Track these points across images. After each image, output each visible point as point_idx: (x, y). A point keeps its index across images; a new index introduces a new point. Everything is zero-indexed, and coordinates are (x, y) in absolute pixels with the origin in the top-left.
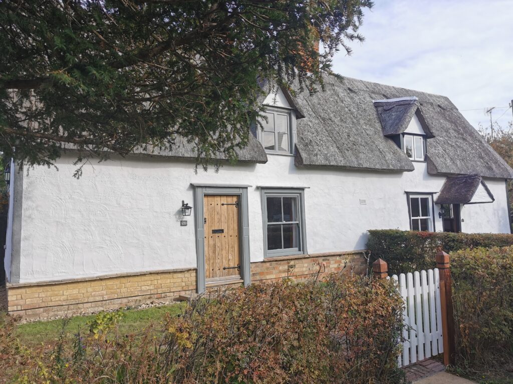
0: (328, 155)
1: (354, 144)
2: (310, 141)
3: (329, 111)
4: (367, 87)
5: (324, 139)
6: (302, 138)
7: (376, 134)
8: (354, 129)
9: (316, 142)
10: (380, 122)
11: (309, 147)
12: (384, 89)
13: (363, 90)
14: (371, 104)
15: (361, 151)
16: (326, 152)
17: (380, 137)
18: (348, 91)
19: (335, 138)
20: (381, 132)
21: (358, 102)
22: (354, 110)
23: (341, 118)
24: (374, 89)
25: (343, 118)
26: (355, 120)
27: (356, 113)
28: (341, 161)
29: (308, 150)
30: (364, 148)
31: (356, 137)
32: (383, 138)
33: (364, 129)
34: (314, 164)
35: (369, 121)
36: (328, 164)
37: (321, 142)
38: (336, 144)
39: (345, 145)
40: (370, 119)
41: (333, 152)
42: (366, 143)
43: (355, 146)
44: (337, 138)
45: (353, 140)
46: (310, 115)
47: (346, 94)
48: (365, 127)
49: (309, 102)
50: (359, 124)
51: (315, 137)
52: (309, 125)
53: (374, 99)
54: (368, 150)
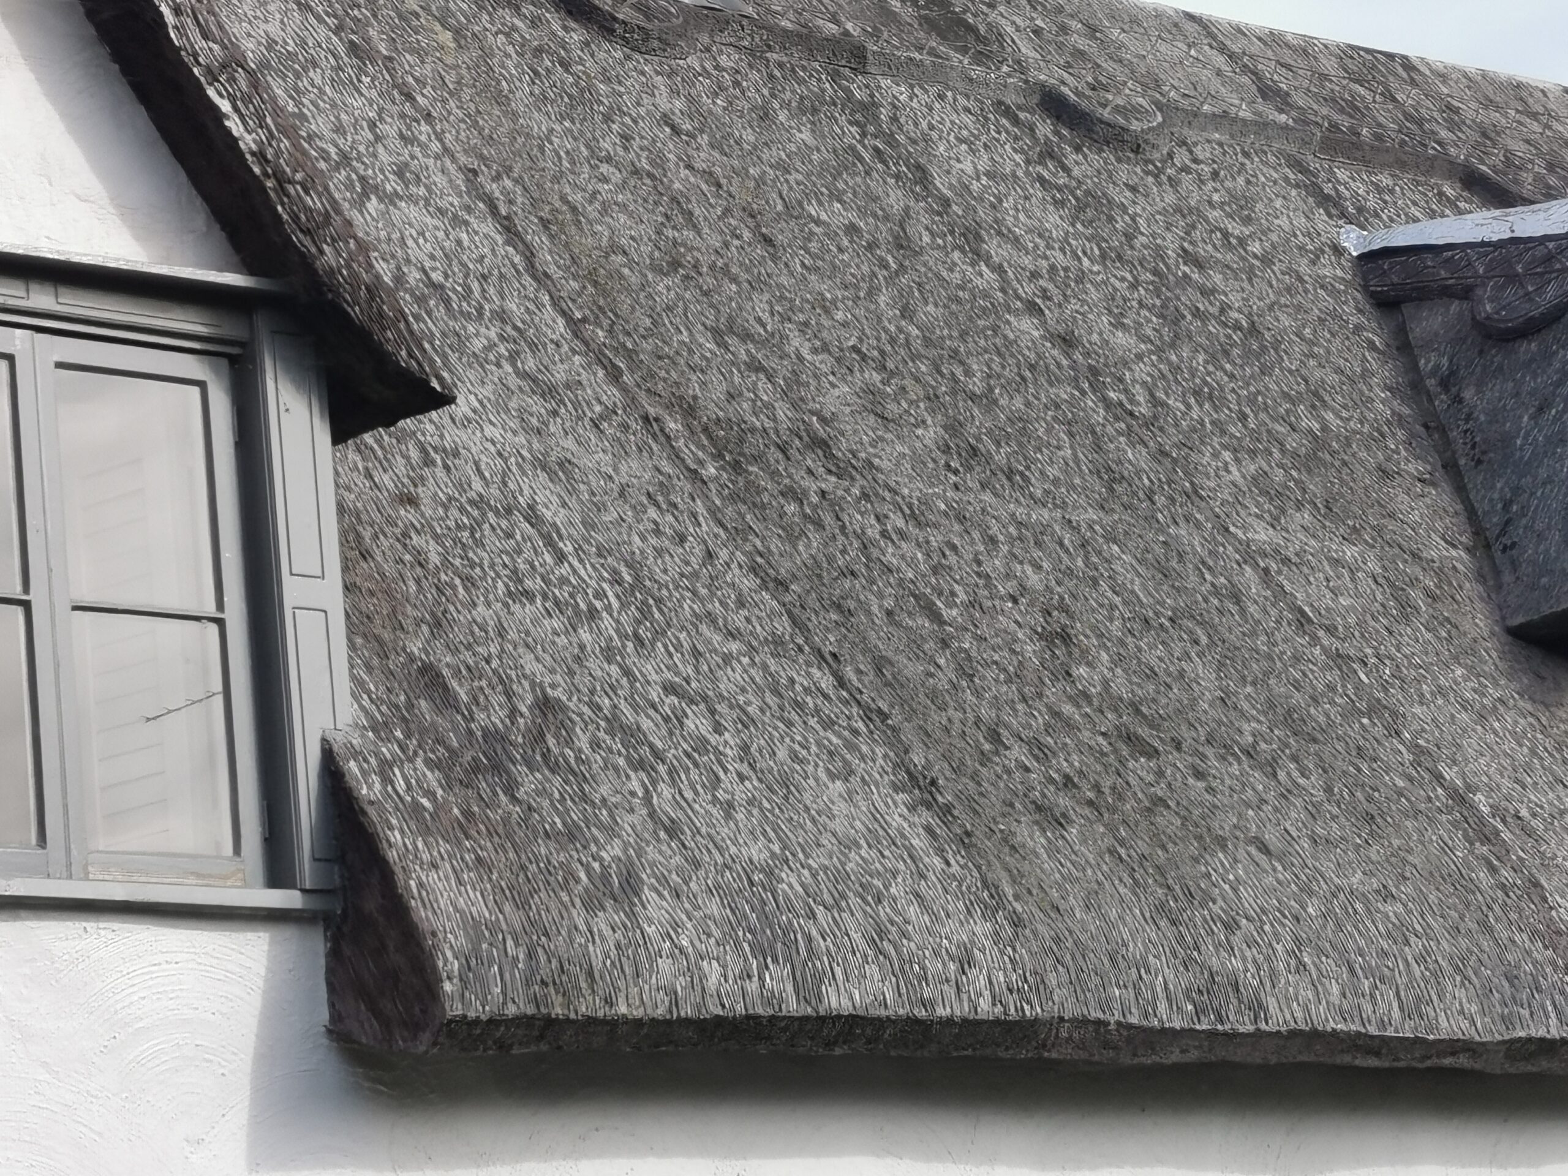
0: (790, 882)
1: (1130, 738)
2: (545, 705)
3: (797, 342)
4: (1267, 92)
5: (730, 680)
6: (427, 669)
7: (1407, 609)
8: (1123, 560)
9: (614, 724)
10: (1451, 467)
11: (528, 783)
12: (1470, 110)
13: (1223, 119)
14: (1329, 269)
15: (1224, 824)
16: (757, 852)
17: (1465, 653)
18: (1045, 129)
19: (880, 664)
20: (1471, 588)
21: (1171, 244)
22: (1121, 339)
23: (953, 428)
24: (1353, 108)
25: (978, 421)
26: (1136, 457)
27: (1141, 371)
28: (966, 961)
29: (503, 833)
30: (1257, 778)
31: (1154, 656)
32: (1490, 654)
33: (1249, 554)
34: (587, 1006)
35: (1309, 462)
36: (793, 1006)
37: (697, 723)
38: (893, 737)
39: (1017, 753)
40: (1319, 442)
41: (849, 844)
42: (1290, 719)
43: (1140, 767)
44: (913, 669)
45: (1121, 686)
46: (548, 392)
47: (1011, 159)
48: (1262, 534)
49: (539, 240)
50: (1194, 494)
51: (609, 653)
52: (533, 516)
53: (1361, 217)
54: (1314, 812)
